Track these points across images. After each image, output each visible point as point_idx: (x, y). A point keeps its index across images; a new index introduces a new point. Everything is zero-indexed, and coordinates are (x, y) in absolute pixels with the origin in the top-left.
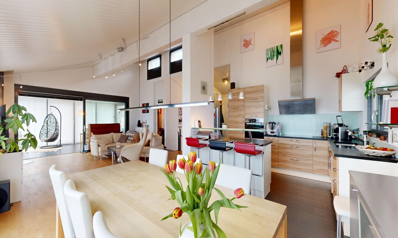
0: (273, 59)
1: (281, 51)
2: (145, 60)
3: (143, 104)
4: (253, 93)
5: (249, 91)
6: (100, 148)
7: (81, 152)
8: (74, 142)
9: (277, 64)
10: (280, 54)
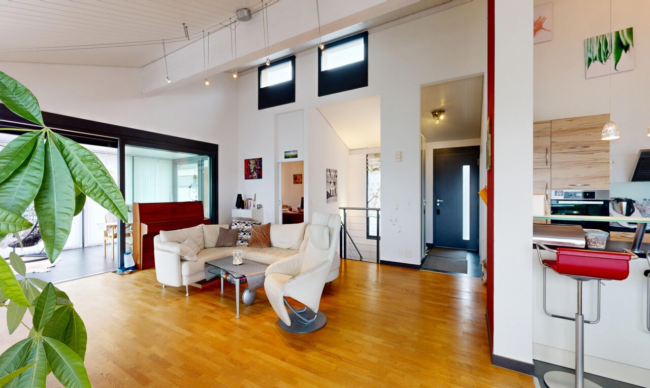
0: (605, 60)
1: (629, 42)
2: (253, 68)
3: (246, 160)
4: (578, 132)
5: (564, 129)
6: (185, 265)
7: (115, 272)
8: (83, 244)
9: (616, 72)
10: (627, 48)
